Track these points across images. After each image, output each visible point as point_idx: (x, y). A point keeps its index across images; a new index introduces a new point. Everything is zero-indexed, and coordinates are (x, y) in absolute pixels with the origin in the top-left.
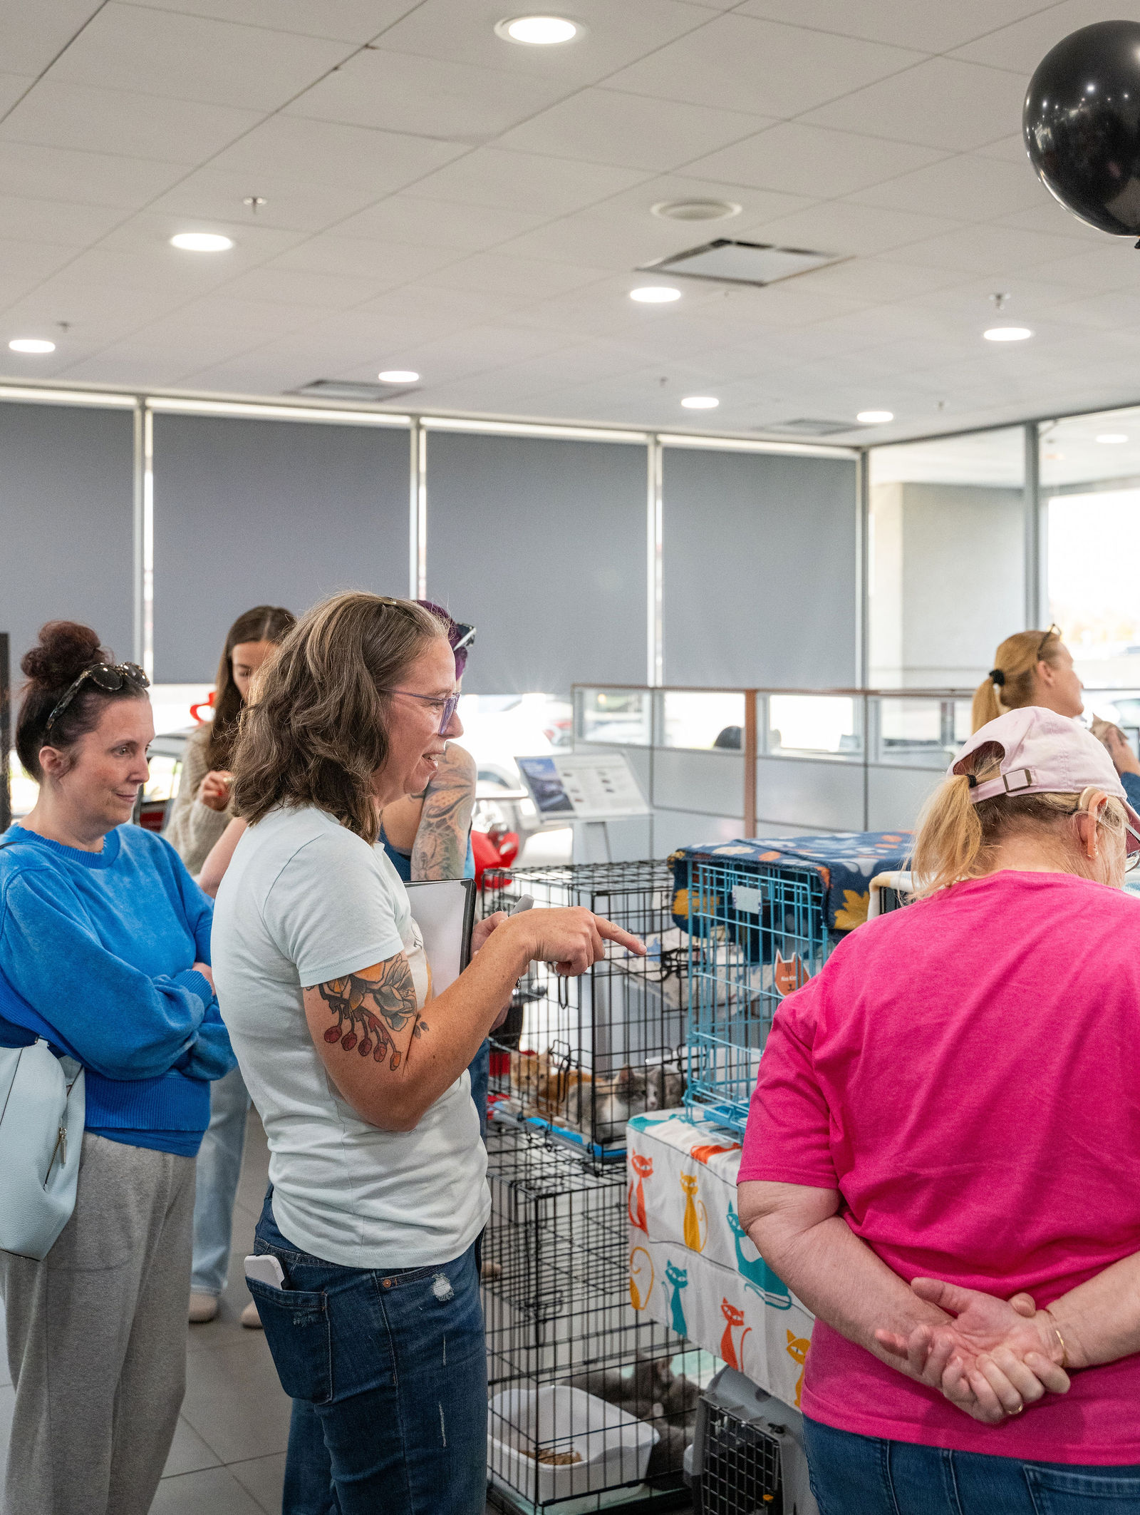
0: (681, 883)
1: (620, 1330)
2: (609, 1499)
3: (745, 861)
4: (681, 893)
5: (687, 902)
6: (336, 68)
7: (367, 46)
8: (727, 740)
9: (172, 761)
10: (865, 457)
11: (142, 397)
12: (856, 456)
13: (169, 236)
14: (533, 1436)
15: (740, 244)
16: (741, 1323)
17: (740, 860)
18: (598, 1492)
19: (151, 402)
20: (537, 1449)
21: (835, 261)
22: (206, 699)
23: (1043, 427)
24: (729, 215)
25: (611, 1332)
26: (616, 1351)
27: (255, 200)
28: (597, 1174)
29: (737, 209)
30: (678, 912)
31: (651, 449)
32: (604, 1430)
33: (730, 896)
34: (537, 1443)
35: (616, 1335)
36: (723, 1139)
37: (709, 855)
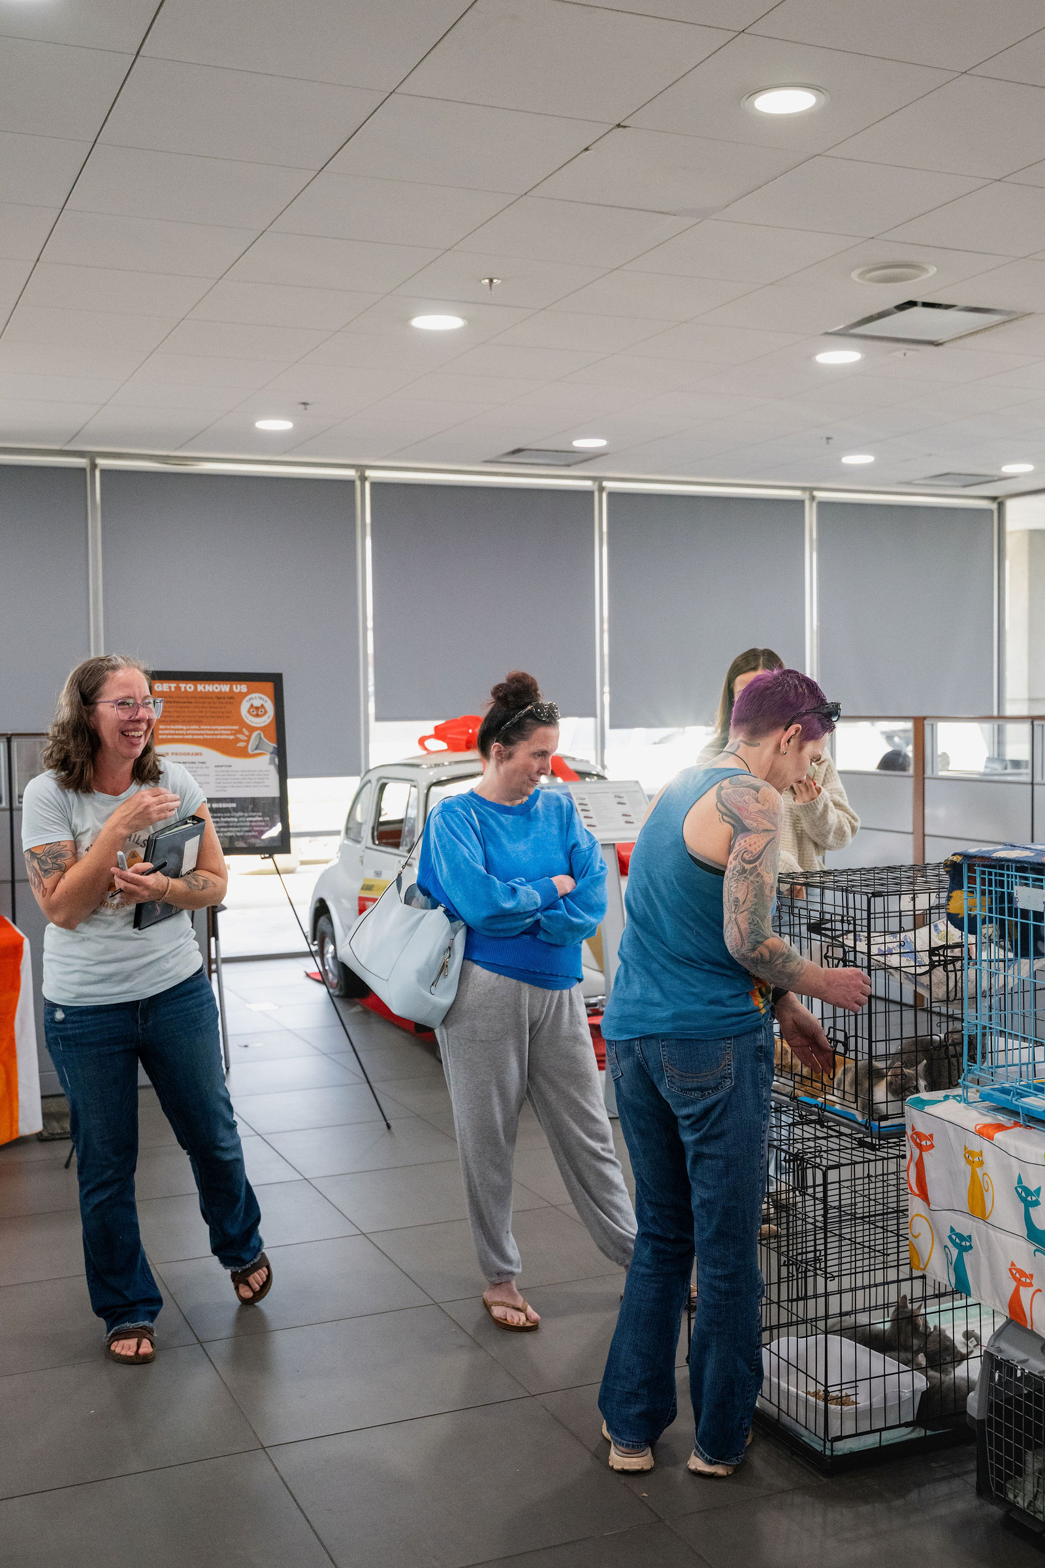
0: (956, 884)
1: (884, 1284)
2: (890, 1437)
3: (1029, 863)
4: (956, 894)
5: (961, 902)
6: (587, 149)
7: (619, 126)
8: (892, 762)
9: (407, 786)
10: (1001, 506)
11: (361, 468)
12: (994, 506)
13: (411, 318)
14: (821, 1379)
15: (926, 305)
16: (1031, 1285)
17: (1025, 862)
18: (880, 1430)
19: (369, 473)
20: (826, 1391)
21: (1012, 317)
22: (432, 732)
24: (925, 276)
25: (876, 1285)
26: (880, 1302)
27: (491, 281)
28: (873, 1147)
29: (933, 270)
30: (952, 911)
31: (807, 504)
32: (885, 1375)
33: (1010, 895)
34: (826, 1386)
35: (880, 1289)
36: (1002, 1119)
37: (989, 859)
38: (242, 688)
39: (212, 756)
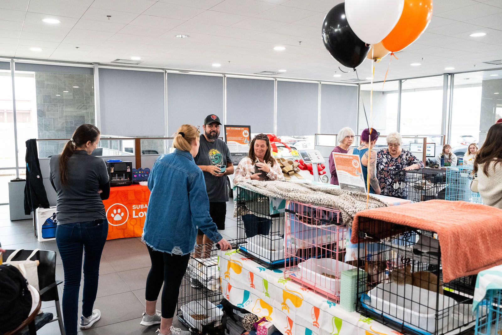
11: (226, 74)
12: (358, 86)
23: (403, 81)
38: (243, 129)
39: (237, 144)
